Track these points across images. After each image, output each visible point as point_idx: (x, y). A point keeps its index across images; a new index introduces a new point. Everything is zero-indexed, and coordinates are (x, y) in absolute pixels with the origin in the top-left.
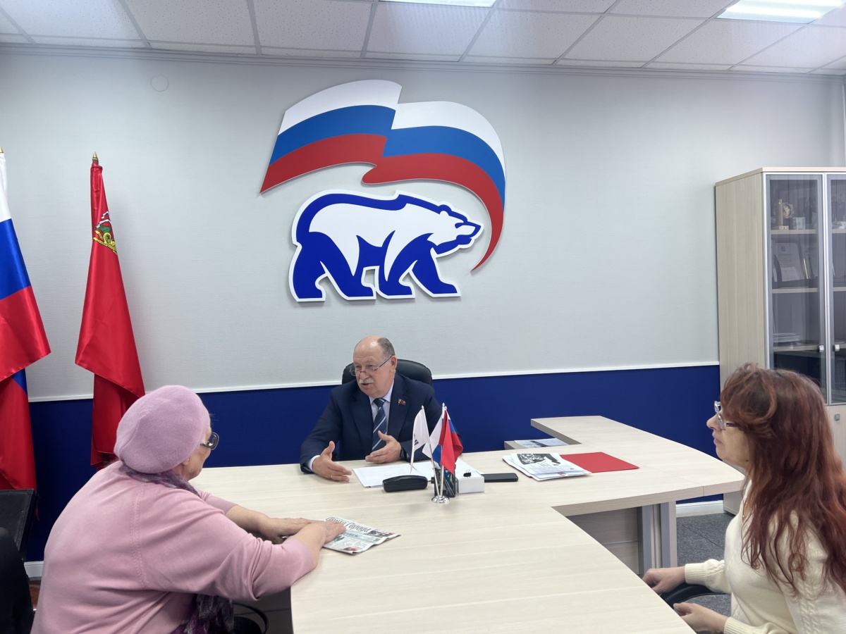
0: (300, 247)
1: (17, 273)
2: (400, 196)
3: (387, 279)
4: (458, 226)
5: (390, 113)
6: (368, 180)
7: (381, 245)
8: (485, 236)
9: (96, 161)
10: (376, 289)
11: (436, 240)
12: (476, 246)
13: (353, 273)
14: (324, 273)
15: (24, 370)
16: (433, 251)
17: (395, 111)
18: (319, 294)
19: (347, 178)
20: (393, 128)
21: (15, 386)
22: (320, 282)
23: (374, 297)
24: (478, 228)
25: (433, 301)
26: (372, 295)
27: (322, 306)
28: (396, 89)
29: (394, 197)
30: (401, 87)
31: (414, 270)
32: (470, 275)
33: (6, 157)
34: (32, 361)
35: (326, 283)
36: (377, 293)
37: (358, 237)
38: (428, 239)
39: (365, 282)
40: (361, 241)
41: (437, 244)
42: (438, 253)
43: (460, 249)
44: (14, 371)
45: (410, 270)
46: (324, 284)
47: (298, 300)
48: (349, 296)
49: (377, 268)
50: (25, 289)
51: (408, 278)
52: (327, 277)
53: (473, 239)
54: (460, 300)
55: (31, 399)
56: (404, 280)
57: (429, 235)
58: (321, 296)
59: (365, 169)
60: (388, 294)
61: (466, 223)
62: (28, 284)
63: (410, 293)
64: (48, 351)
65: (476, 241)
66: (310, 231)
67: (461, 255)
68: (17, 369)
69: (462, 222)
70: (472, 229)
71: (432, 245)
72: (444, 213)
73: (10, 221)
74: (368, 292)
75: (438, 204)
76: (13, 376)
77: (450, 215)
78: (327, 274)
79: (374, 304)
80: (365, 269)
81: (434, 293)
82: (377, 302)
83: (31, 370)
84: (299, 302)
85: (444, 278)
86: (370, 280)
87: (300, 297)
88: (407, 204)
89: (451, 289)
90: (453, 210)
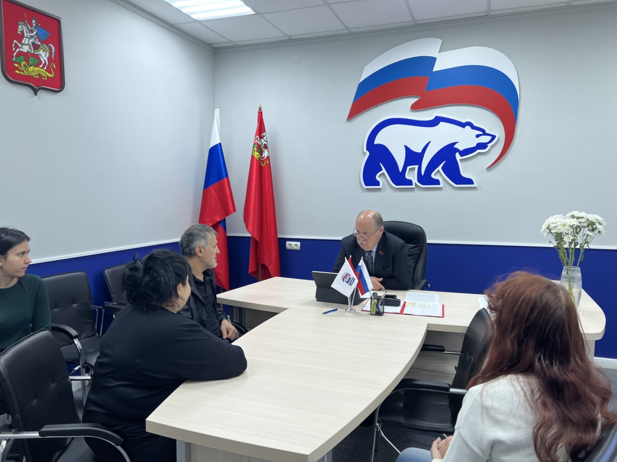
0: (368, 153)
1: (222, 171)
2: (436, 117)
3: (423, 174)
4: (478, 136)
5: (433, 60)
6: (415, 107)
7: (420, 151)
8: (500, 142)
9: (260, 109)
10: (415, 180)
11: (460, 147)
12: (493, 150)
13: (400, 170)
14: (382, 170)
15: (225, 219)
16: (457, 155)
17: (436, 58)
18: (378, 183)
19: (401, 107)
20: (434, 71)
21: (221, 227)
22: (379, 176)
23: (414, 186)
24: (493, 137)
25: (456, 190)
26: (412, 185)
27: (380, 191)
28: (438, 43)
29: (432, 118)
30: (442, 41)
31: (442, 168)
32: (486, 171)
33: (220, 110)
34: (227, 215)
35: (383, 177)
36: (415, 184)
37: (406, 147)
38: (455, 146)
39: (408, 177)
40: (407, 148)
41: (461, 150)
42: (461, 156)
43: (479, 153)
44: (219, 220)
45: (440, 168)
46: (382, 177)
47: (365, 187)
48: (397, 185)
49: (417, 167)
50: (225, 179)
51: (438, 174)
52: (383, 173)
53: (489, 145)
54: (477, 189)
55: (228, 234)
56: (434, 175)
57: (455, 143)
58: (379, 185)
59: (414, 100)
60: (423, 184)
61: (485, 134)
62: (227, 176)
63: (440, 184)
64: (235, 211)
65: (492, 147)
66: (375, 143)
67: (480, 157)
68: (220, 218)
69: (481, 133)
70: (489, 138)
71: (457, 150)
72: (468, 128)
73: (220, 144)
74: (410, 182)
75: (464, 122)
76: (220, 222)
77: (472, 129)
78: (384, 171)
79: (414, 191)
80: (409, 168)
81: (457, 184)
82: (416, 189)
83: (227, 219)
84: (366, 189)
85: (464, 174)
86: (412, 175)
87: (366, 185)
88: (441, 123)
89: (470, 181)
90: (475, 125)
